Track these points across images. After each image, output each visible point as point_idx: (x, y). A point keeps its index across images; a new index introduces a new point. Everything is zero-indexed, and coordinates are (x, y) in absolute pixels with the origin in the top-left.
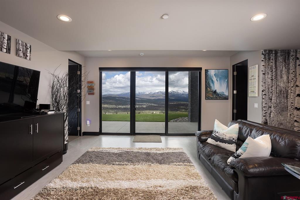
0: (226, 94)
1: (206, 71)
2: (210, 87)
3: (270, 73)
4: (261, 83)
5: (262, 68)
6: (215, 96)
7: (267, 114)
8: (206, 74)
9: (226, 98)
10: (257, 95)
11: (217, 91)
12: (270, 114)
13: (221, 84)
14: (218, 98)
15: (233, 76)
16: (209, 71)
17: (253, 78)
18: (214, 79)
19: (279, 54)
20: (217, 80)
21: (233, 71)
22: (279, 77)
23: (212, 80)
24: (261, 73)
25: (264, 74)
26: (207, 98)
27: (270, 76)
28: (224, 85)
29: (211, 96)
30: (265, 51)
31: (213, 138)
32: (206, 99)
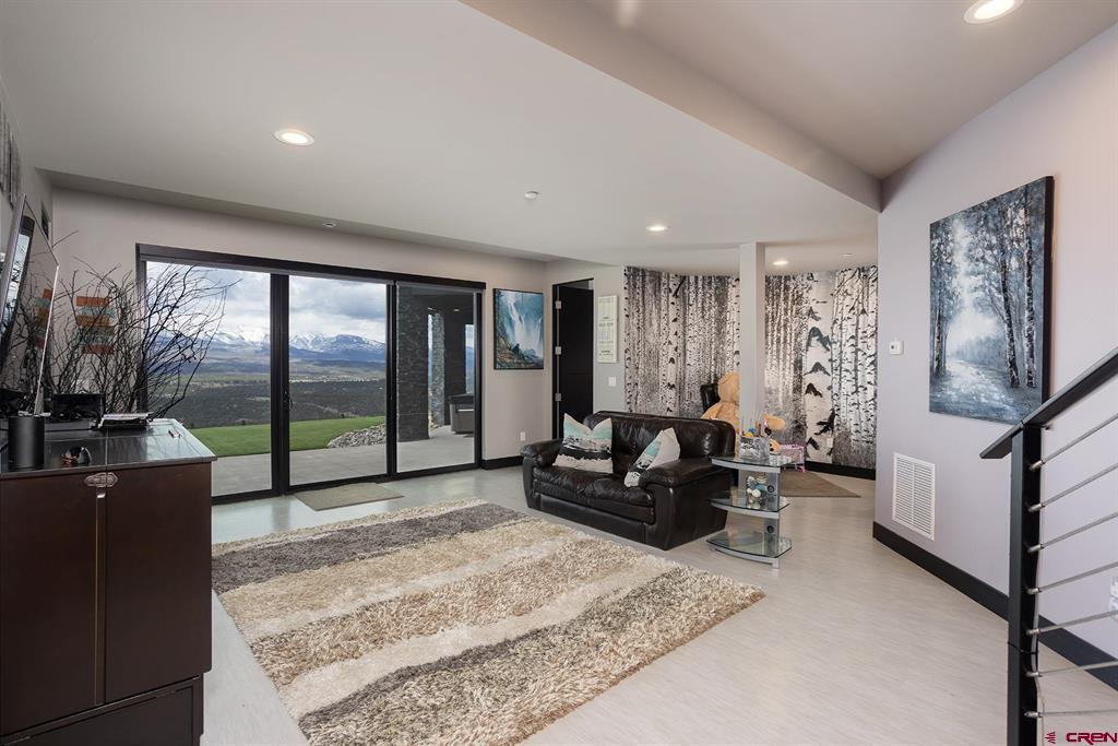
0: (540, 355)
1: (496, 293)
2: (505, 337)
3: (636, 315)
4: (623, 335)
5: (624, 304)
6: (518, 360)
7: (633, 398)
8: (495, 302)
9: (539, 366)
10: (614, 360)
11: (520, 347)
12: (636, 399)
13: (528, 330)
14: (523, 365)
15: (554, 310)
16: (503, 293)
17: (606, 322)
18: (515, 316)
19: (647, 279)
20: (520, 319)
21: (554, 300)
22: (647, 325)
23: (510, 319)
24: (623, 314)
25: (627, 316)
26: (497, 365)
27: (635, 322)
28: (536, 333)
29: (509, 361)
30: (629, 268)
31: (569, 453)
32: (495, 368)
